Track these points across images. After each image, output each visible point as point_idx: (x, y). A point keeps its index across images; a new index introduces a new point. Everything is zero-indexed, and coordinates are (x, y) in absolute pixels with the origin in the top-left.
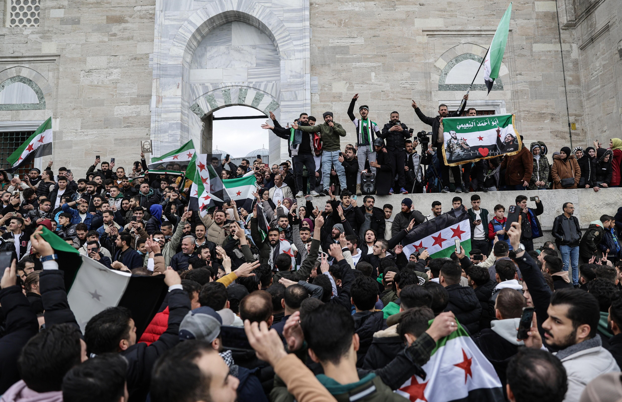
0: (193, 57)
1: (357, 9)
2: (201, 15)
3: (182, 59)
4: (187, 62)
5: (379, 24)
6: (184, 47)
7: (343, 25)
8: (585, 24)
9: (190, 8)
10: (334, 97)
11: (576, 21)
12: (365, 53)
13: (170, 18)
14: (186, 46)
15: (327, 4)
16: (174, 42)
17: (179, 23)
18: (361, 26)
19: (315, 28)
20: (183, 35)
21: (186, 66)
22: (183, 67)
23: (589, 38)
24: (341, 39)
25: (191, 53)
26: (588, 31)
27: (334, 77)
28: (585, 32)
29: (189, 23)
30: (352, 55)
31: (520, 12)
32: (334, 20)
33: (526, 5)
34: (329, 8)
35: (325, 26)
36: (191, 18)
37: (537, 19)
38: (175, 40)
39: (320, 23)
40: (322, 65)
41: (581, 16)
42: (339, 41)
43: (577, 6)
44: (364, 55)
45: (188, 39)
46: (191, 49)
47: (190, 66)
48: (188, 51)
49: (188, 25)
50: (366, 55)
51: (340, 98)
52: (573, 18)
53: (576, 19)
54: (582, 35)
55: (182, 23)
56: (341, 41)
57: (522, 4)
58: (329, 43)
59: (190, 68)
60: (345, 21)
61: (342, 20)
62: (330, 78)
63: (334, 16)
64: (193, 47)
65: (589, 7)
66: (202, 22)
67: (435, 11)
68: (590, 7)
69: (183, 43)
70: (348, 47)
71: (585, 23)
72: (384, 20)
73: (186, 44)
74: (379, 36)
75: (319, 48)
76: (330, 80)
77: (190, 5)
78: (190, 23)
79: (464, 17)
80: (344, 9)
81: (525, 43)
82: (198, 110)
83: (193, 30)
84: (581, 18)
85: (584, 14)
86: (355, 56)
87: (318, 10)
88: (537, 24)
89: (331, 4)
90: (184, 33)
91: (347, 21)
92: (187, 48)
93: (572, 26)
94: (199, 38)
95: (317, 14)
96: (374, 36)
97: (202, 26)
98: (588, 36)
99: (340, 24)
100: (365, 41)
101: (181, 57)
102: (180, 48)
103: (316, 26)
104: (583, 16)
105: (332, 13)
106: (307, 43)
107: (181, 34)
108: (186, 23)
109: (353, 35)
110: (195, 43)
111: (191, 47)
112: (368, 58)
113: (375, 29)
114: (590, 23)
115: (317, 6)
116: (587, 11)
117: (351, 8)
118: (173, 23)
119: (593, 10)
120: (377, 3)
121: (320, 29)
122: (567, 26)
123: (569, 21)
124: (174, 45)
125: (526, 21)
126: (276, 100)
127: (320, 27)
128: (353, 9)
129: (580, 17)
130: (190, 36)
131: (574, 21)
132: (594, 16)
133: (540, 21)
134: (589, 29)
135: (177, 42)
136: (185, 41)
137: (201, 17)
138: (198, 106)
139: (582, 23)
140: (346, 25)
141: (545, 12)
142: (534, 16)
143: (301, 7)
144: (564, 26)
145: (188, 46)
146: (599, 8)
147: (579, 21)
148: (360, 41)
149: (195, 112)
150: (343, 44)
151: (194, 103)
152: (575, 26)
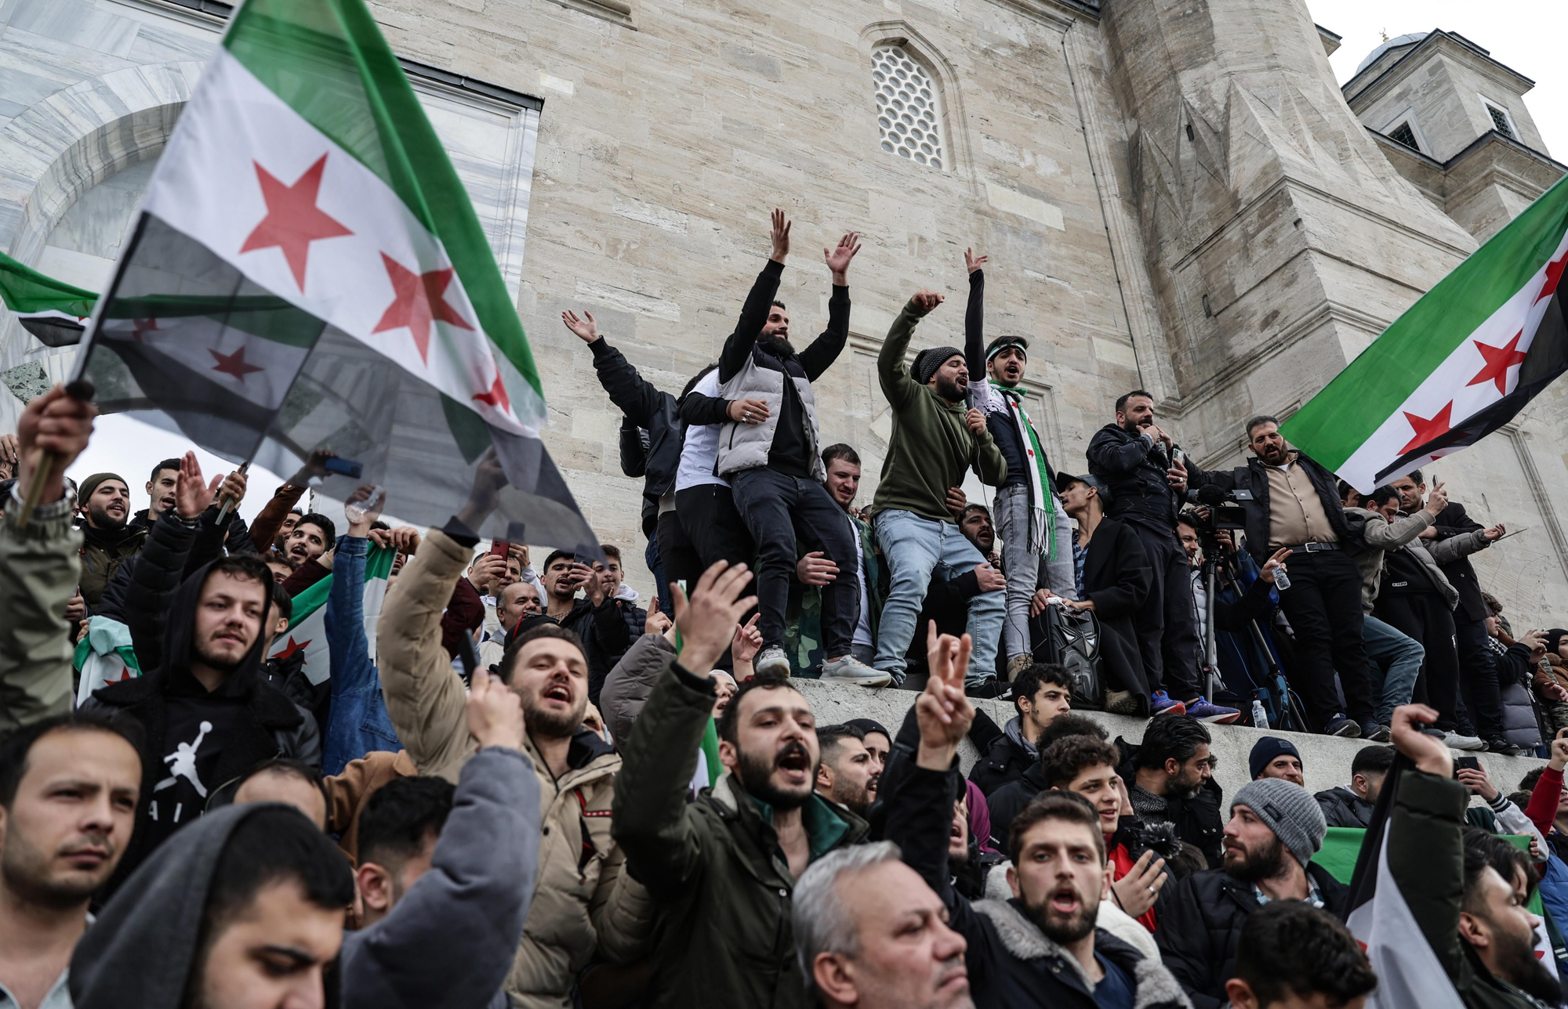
0: (70, 207)
1: (666, 226)
2: (154, 84)
3: (31, 189)
4: (45, 215)
5: (725, 280)
6: (53, 155)
7: (621, 255)
8: (1214, 407)
9: (114, 48)
10: (575, 454)
11: (1186, 400)
12: (680, 348)
13: (22, 50)
14: (63, 156)
15: (580, 186)
16: (11, 126)
17: (54, 78)
18: (674, 272)
19: (536, 240)
20: (61, 119)
21: (37, 225)
22: (24, 221)
23: (1230, 439)
24: (612, 292)
25: (70, 189)
26: (1225, 425)
27: (581, 392)
28: (1216, 427)
29: (96, 90)
30: (643, 343)
31: (1064, 349)
32: (596, 235)
33: (1076, 339)
34: (586, 200)
35: (567, 243)
36: (108, 80)
37: (1101, 376)
38: (18, 120)
39: (555, 230)
40: (546, 347)
41: (1201, 389)
42: (605, 294)
43: (1187, 367)
44: (677, 351)
45: (79, 136)
46: (73, 177)
47: (50, 233)
48: (63, 178)
49: (93, 96)
50: (684, 353)
51: (595, 461)
52: (1176, 394)
53: (1184, 397)
54: (1205, 435)
55: (70, 82)
56: (612, 296)
57: (1067, 334)
58: (576, 292)
59: (47, 240)
60: (628, 245)
61: (620, 241)
62: (569, 393)
63: (599, 225)
64: (85, 174)
65: (1226, 369)
66: (151, 104)
67: (872, 291)
68: (1232, 368)
69: (52, 140)
70: (631, 317)
71: (1213, 404)
72: (740, 276)
73: (64, 147)
74: (723, 313)
75: (541, 296)
76: (568, 398)
77: (119, 42)
78: (104, 91)
79: (940, 326)
80: (630, 215)
81: (1081, 426)
82: (37, 387)
83: (109, 116)
84: (1202, 393)
85: (1211, 383)
86: (649, 347)
87: (551, 195)
88: (1103, 389)
89: (594, 191)
90: (66, 112)
91: (633, 246)
92: (60, 165)
93: (1173, 411)
94: (118, 153)
95: (547, 205)
96: (710, 310)
97: (145, 115)
98: (1227, 435)
99: (615, 250)
100: (682, 314)
101: (30, 183)
102: (34, 152)
103: (540, 235)
104: (1208, 388)
105: (593, 214)
106: (513, 266)
107: (54, 114)
108: (85, 86)
109: (649, 290)
110: (97, 166)
111: (76, 171)
112: (689, 363)
113: (712, 290)
114: (1230, 405)
115: (549, 182)
116: (1221, 376)
117: (649, 219)
118: (27, 69)
119: (1239, 376)
120: (723, 227)
121: (551, 245)
122: (1165, 409)
123: (1168, 398)
124: (11, 137)
125: (1079, 375)
126: (360, 422)
127: (553, 242)
128: (654, 221)
129: (1197, 392)
130: (89, 128)
131: (1178, 401)
132: (1244, 390)
133: (1107, 383)
134: (1230, 419)
135: (25, 130)
136: (62, 139)
137: (150, 89)
138: (43, 375)
139: (1204, 407)
140: (630, 258)
141: (1115, 366)
142: (1095, 368)
143: (506, 167)
144: (1160, 408)
145: (67, 158)
146: (1258, 371)
147: (1192, 402)
148: (666, 310)
149: (20, 392)
150: (616, 307)
151: (27, 359)
152: (1179, 413)
